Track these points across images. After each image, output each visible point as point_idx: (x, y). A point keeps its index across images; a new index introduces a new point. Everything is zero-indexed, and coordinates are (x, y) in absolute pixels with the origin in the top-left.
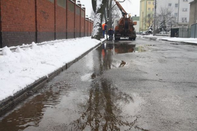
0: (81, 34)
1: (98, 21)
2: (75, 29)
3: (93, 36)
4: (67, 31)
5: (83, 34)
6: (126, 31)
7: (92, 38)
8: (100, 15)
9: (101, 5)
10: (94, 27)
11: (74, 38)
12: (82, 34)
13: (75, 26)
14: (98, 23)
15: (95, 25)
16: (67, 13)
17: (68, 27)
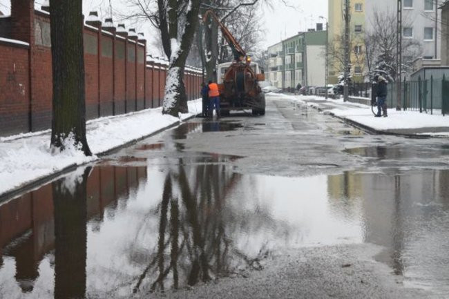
0: (138, 104)
1: (174, 82)
2: (127, 92)
3: (166, 110)
4: (113, 99)
5: (143, 104)
6: (239, 96)
7: (164, 112)
8: (176, 71)
9: (179, 52)
10: (167, 92)
11: (126, 113)
12: (140, 104)
13: (127, 86)
14: (174, 85)
15: (168, 90)
16: (114, 65)
17: (116, 92)
